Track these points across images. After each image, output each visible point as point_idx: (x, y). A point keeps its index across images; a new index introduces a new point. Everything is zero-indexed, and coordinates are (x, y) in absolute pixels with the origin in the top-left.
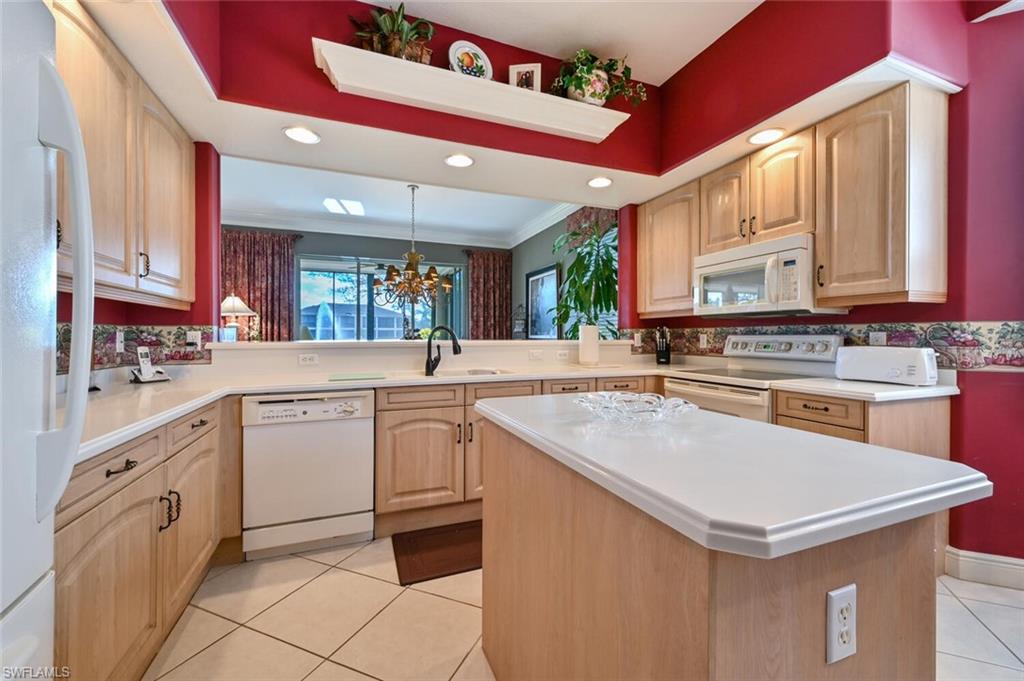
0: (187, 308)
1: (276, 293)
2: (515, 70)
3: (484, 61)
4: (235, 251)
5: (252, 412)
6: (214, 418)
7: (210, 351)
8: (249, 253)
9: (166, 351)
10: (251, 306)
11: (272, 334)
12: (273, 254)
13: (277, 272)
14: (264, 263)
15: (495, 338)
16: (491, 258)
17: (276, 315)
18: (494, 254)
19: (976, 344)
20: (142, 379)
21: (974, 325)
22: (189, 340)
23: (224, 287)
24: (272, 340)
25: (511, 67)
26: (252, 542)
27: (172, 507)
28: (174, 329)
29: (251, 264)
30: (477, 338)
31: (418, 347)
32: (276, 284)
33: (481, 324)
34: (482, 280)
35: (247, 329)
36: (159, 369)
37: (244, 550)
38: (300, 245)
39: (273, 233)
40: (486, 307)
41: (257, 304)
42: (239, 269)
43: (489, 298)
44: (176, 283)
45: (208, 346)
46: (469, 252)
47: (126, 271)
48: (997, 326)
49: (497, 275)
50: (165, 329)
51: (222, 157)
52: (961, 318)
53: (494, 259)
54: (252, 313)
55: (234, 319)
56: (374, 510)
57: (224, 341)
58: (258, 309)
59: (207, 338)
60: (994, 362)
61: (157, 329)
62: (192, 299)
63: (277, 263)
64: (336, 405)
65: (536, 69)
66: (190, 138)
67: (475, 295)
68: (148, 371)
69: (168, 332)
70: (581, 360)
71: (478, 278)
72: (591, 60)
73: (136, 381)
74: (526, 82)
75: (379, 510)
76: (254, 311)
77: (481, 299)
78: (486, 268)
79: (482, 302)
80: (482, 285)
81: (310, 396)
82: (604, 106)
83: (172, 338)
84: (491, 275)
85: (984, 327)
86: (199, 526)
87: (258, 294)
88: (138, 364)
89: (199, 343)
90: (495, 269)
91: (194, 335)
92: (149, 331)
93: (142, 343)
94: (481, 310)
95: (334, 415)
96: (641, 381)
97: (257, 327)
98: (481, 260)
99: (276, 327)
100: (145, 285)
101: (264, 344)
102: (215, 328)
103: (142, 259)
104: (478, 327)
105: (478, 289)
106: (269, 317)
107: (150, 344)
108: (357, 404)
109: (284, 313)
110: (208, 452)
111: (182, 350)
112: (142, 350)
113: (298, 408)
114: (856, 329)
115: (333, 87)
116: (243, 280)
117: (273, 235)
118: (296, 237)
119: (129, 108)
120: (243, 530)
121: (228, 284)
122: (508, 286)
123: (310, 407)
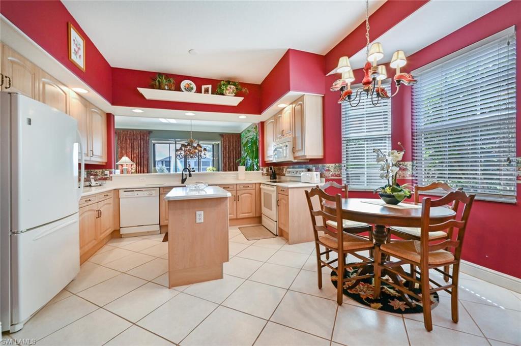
0: (105, 164)
1: (142, 155)
2: (204, 87)
3: (193, 85)
4: (126, 139)
5: (122, 194)
6: (111, 195)
7: (111, 177)
8: (131, 139)
9: (99, 177)
10: (132, 160)
11: (141, 171)
12: (140, 139)
13: (142, 147)
14: (137, 143)
15: (233, 171)
16: (232, 138)
17: (142, 163)
18: (233, 136)
19: (328, 170)
20: (92, 185)
21: (328, 165)
22: (105, 174)
23: (122, 152)
24: (141, 173)
25: (203, 86)
26: (122, 231)
27: (99, 214)
28: (101, 170)
29: (132, 144)
30: (226, 171)
31: (179, 174)
32: (142, 151)
33: (227, 165)
34: (227, 147)
35: (131, 169)
36: (97, 182)
37: (121, 233)
38: (151, 135)
39: (141, 131)
40: (229, 158)
41: (135, 159)
42: (128, 146)
43: (231, 154)
44: (101, 157)
45: (111, 175)
46: (222, 135)
47: (88, 156)
48: (333, 165)
49: (234, 145)
50: (98, 171)
51: (115, 116)
52: (325, 163)
53: (233, 138)
54: (133, 163)
55: (125, 165)
56: (159, 224)
57: (116, 174)
58: (135, 161)
59: (111, 173)
60: (333, 176)
61: (96, 170)
62: (106, 161)
63: (142, 143)
64: (146, 192)
65: (210, 87)
66: (104, 112)
67: (225, 153)
68: (93, 183)
69: (99, 171)
70: (239, 178)
71: (226, 146)
72: (229, 82)
73: (90, 186)
74: (207, 91)
75: (162, 224)
76: (133, 162)
77: (227, 154)
78: (230, 142)
79: (227, 156)
80: (227, 149)
81: (139, 189)
82: (235, 96)
83: (100, 173)
84: (232, 144)
85: (330, 165)
86: (107, 223)
87: (135, 155)
88: (91, 181)
89: (108, 174)
90: (233, 142)
91: (107, 172)
92: (94, 171)
93: (92, 175)
94: (227, 159)
95: (146, 195)
96: (254, 185)
97: (134, 168)
98: (227, 138)
99: (142, 168)
100: (93, 159)
101: (138, 174)
102: (113, 170)
103: (91, 152)
104: (226, 166)
105: (226, 150)
106: (139, 164)
107: (94, 175)
108: (153, 192)
109: (145, 162)
110: (109, 204)
111: (103, 177)
112: (92, 177)
113: (135, 193)
114: (310, 166)
115: (145, 98)
116: (129, 150)
117: (141, 132)
118: (150, 132)
119: (88, 114)
120: (120, 228)
121: (123, 152)
122: (239, 149)
123: (139, 193)
